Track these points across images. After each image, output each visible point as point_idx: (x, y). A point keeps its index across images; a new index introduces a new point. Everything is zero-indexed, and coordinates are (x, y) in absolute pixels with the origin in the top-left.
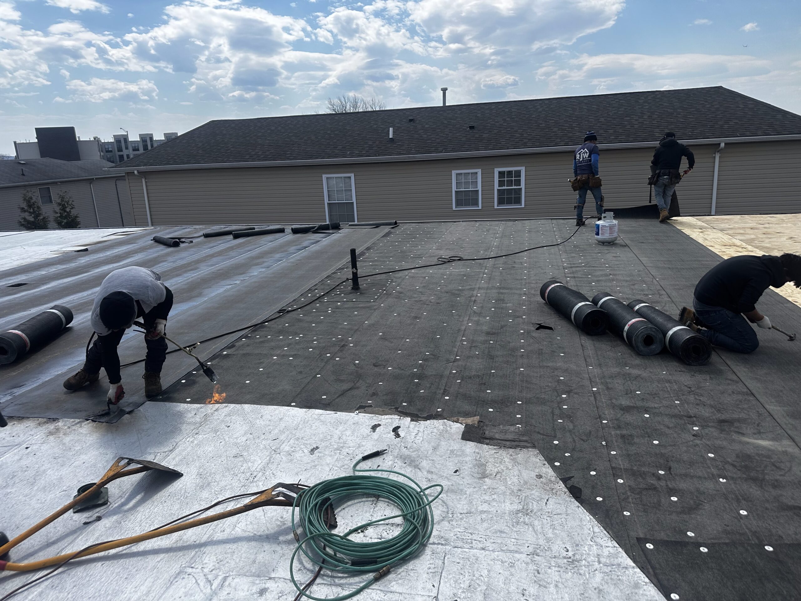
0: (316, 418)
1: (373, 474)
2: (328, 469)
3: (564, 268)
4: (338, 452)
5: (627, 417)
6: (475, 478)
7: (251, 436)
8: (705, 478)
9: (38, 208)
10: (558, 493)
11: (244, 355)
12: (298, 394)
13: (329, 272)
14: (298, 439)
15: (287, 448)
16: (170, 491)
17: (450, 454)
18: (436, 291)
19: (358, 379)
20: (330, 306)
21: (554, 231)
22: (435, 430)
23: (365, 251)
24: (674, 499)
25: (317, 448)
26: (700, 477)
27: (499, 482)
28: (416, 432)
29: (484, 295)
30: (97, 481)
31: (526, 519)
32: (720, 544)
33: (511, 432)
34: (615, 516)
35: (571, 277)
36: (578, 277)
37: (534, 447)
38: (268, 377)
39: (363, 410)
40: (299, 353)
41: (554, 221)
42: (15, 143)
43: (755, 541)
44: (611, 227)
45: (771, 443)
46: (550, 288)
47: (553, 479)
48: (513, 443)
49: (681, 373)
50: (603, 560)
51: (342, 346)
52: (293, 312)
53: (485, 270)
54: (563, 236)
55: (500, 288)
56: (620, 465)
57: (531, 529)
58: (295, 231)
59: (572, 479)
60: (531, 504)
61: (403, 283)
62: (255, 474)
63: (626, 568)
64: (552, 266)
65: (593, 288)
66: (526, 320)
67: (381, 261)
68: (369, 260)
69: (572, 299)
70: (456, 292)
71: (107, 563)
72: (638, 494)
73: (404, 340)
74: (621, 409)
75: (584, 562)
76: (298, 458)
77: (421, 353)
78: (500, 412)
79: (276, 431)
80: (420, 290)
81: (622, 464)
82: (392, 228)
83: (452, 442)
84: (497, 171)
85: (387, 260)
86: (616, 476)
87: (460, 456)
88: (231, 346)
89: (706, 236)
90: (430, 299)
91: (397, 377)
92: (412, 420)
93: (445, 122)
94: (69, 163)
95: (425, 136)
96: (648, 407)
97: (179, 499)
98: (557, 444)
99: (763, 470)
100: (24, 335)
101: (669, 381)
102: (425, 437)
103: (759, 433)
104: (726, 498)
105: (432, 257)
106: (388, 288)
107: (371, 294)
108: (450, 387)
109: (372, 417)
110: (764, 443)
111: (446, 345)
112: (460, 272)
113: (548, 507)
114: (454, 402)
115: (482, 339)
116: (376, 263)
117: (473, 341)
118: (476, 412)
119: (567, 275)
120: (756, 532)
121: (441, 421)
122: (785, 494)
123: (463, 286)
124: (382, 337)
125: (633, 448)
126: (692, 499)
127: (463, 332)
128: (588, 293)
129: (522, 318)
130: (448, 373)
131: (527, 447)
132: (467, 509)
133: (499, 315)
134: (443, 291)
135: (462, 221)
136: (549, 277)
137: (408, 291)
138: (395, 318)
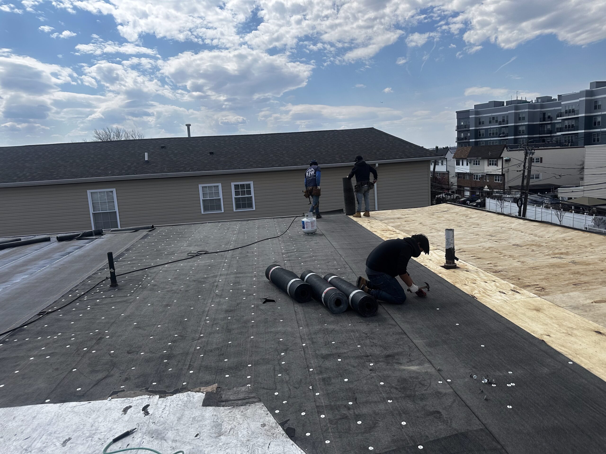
0: (70, 410)
3: (283, 254)
4: (90, 439)
5: (326, 363)
6: (213, 438)
8: (379, 402)
10: (278, 436)
12: (53, 391)
13: (91, 273)
14: (50, 434)
15: (39, 445)
17: (192, 421)
18: (186, 281)
19: (112, 368)
20: (90, 304)
21: (275, 227)
22: (180, 403)
23: (124, 252)
24: (359, 422)
25: (70, 439)
26: (375, 402)
27: (232, 437)
28: (163, 406)
29: (224, 280)
32: (390, 451)
33: (242, 392)
34: (319, 446)
35: (288, 260)
36: (292, 260)
37: (260, 401)
38: (23, 379)
39: (116, 395)
40: (56, 351)
41: (275, 220)
43: (411, 444)
44: (312, 223)
45: (418, 367)
46: (272, 270)
47: (274, 425)
48: (244, 401)
49: (361, 323)
51: (99, 339)
52: (53, 313)
53: (225, 260)
54: (281, 230)
55: (237, 273)
56: (322, 403)
58: (60, 239)
59: (288, 422)
60: (256, 451)
61: (157, 277)
64: (274, 252)
65: (302, 267)
66: (256, 297)
67: (138, 260)
68: (128, 259)
69: (287, 277)
70: (202, 280)
72: (335, 424)
73: (156, 326)
74: (322, 358)
77: (170, 335)
78: (234, 376)
79: (29, 430)
80: (172, 281)
81: (324, 402)
82: (149, 231)
83: (195, 410)
84: (233, 184)
85: (143, 258)
86: (320, 413)
87: (201, 421)
89: (372, 225)
90: (180, 288)
91: (148, 361)
92: (160, 397)
93: (191, 149)
95: (175, 159)
96: (340, 353)
98: (277, 395)
99: (414, 389)
101: (353, 331)
102: (171, 410)
103: (410, 362)
104: (393, 415)
105: (183, 252)
106: (143, 283)
107: (128, 289)
108: (194, 362)
109: (124, 400)
110: (414, 368)
111: (192, 325)
112: (205, 263)
113: (270, 450)
114: (197, 374)
115: (221, 316)
116: (134, 262)
117: (215, 319)
118: (215, 380)
119: (284, 259)
120: (412, 436)
121: (185, 394)
122: (428, 404)
123: (208, 275)
124: (136, 326)
125: (331, 387)
126: (371, 420)
127: (206, 313)
128: (298, 272)
129: (253, 295)
130: (193, 350)
131: (254, 402)
133: (236, 295)
134: (191, 280)
135: (208, 222)
136: (272, 262)
137: (161, 283)
138: (149, 308)
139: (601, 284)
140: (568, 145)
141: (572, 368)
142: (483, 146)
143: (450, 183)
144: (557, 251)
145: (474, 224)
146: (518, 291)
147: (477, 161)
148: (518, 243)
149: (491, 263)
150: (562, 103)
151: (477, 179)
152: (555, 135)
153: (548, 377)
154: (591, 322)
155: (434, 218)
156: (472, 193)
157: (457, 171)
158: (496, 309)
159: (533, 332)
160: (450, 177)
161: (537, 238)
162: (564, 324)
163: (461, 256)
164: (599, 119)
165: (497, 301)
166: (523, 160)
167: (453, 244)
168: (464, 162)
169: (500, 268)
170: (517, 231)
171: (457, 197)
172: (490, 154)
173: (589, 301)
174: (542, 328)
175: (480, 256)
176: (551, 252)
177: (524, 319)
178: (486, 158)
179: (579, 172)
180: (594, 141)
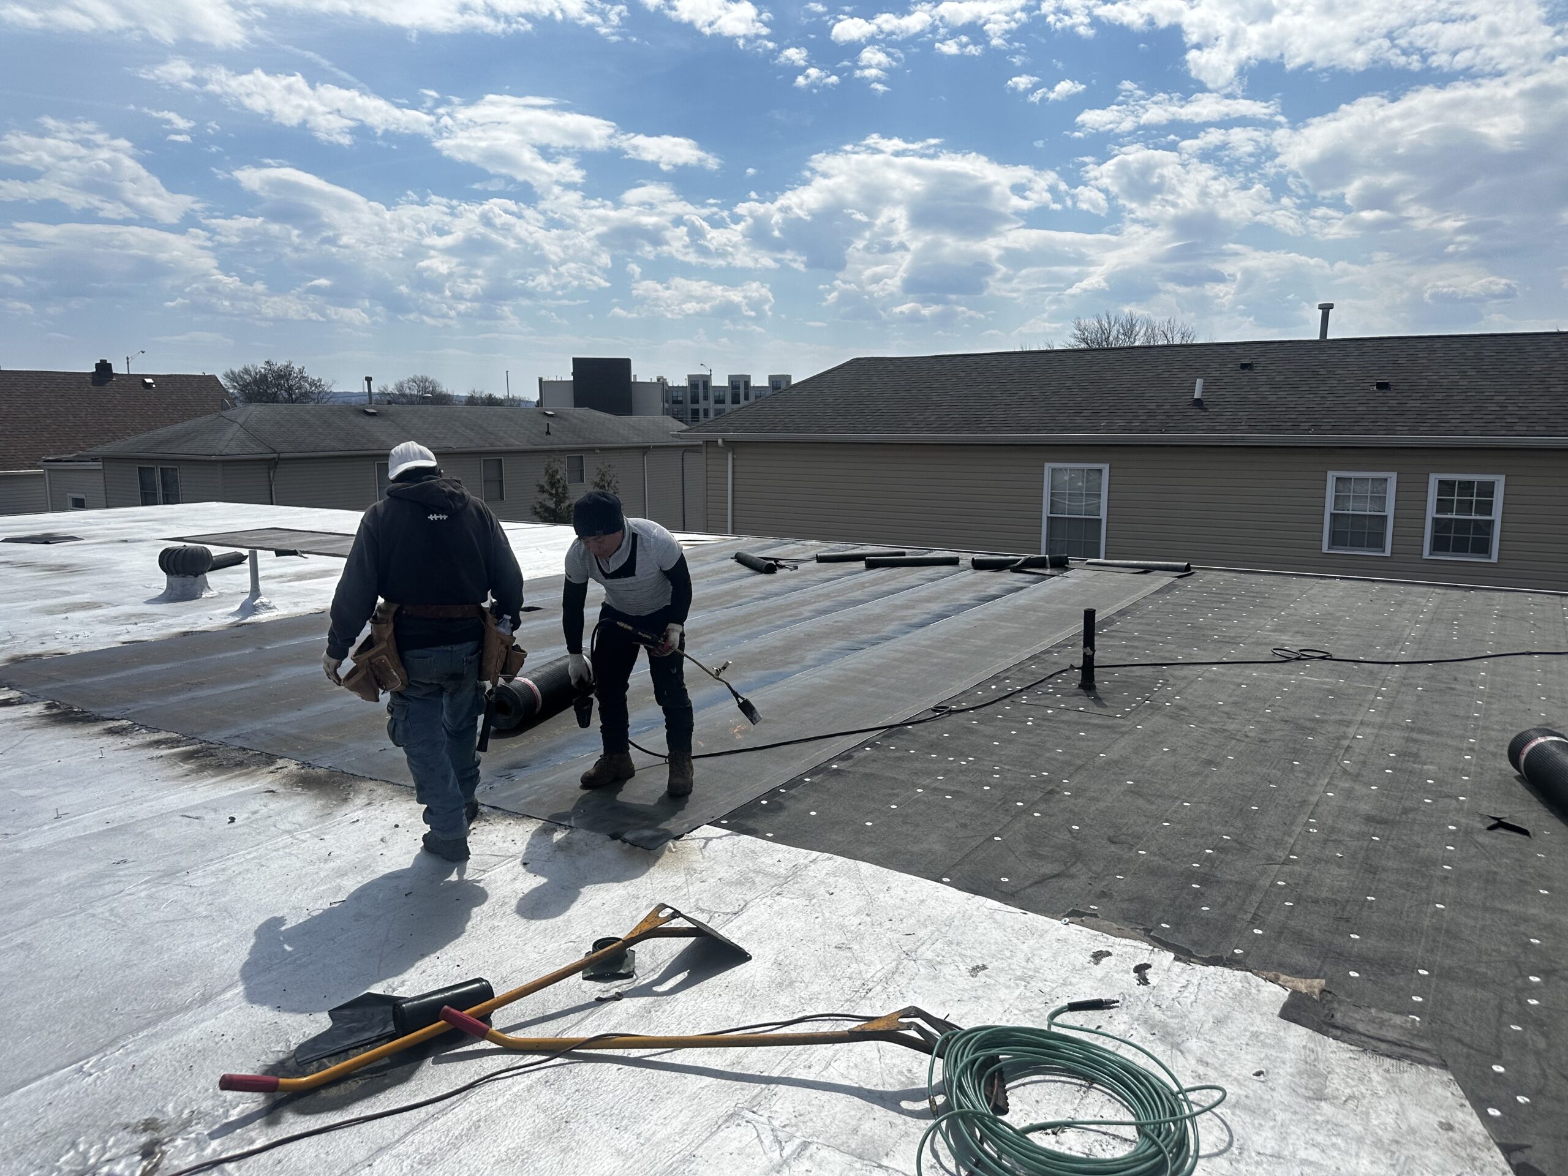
0: (987, 913)
2: (1001, 1010)
4: (1024, 983)
6: (1299, 1095)
7: (869, 919)
9: (564, 487)
11: (867, 776)
12: (956, 865)
13: (1038, 648)
14: (950, 944)
15: (929, 955)
16: (730, 979)
17: (1250, 1039)
18: (1262, 716)
19: (1073, 860)
20: (1032, 713)
22: (1225, 988)
23: (1115, 617)
25: (984, 967)
27: (1352, 1115)
28: (1183, 981)
29: (1372, 738)
30: (622, 935)
33: (1394, 1026)
37: (1444, 1066)
38: (905, 823)
39: (1079, 919)
40: (963, 790)
42: (540, 380)
46: (1533, 744)
47: (1479, 1139)
48: (1396, 1049)
51: (1049, 793)
52: (960, 714)
53: (1382, 686)
55: (1413, 730)
58: (978, 565)
59: (1527, 1151)
61: (1191, 691)
62: (871, 985)
64: (1549, 697)
66: (1466, 806)
67: (1146, 640)
68: (1122, 634)
70: (1308, 724)
71: (626, 1068)
73: (1178, 803)
76: (948, 977)
77: (1212, 833)
78: (1375, 983)
79: (913, 920)
80: (1226, 709)
82: (1179, 577)
83: (1259, 1017)
84: (1434, 479)
85: (1160, 639)
87: (1272, 1047)
88: (845, 757)
90: (1246, 729)
91: (1154, 872)
92: (1176, 959)
94: (618, 418)
95: (1272, 399)
97: (741, 996)
98: (1500, 1074)
100: (536, 687)
102: (1200, 996)
105: (1260, 644)
106: (1155, 696)
107: (1118, 703)
108: (1268, 913)
109: (1096, 936)
111: (1269, 826)
112: (1321, 683)
114: (1272, 942)
115: (1355, 827)
116: (1136, 644)
117: (1333, 830)
118: (1320, 971)
121: (1238, 973)
123: (1325, 714)
124: (1133, 789)
127: (1311, 807)
129: (1458, 800)
130: (1268, 884)
131: (1427, 1064)
132: (1273, 1148)
133: (1402, 786)
134: (1277, 717)
135: (1341, 578)
136: (1536, 722)
137: (1200, 707)
138: (1165, 757)
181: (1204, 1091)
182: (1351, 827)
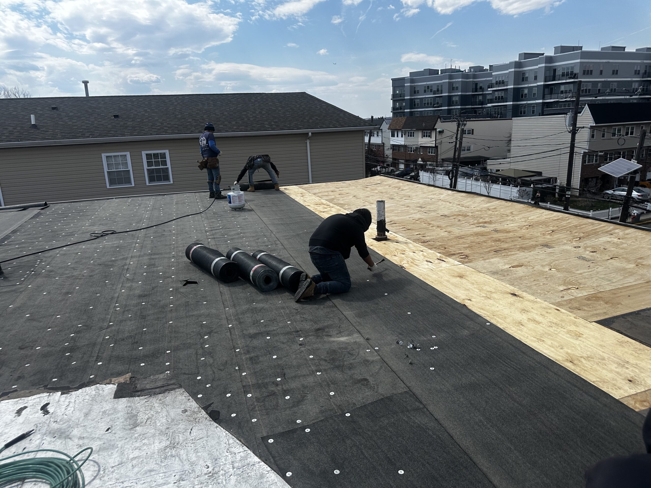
1: (17, 459)
3: (206, 232)
5: (254, 342)
6: (127, 430)
8: (308, 375)
10: (200, 421)
17: (102, 415)
18: (89, 265)
21: (197, 202)
22: (87, 397)
23: (10, 234)
24: (288, 397)
26: (304, 375)
27: (149, 427)
28: (67, 403)
29: (136, 262)
31: (173, 452)
32: (318, 422)
33: (160, 380)
34: (246, 425)
35: (212, 238)
36: (217, 238)
37: (180, 387)
39: (6, 397)
41: (197, 194)
43: (339, 412)
44: (239, 197)
45: (347, 338)
46: (193, 249)
47: (196, 410)
48: (162, 389)
49: (291, 300)
50: (236, 465)
53: (137, 240)
54: (204, 205)
55: (151, 255)
56: (249, 382)
57: (177, 459)
59: (212, 405)
60: (177, 437)
61: (54, 262)
63: (254, 465)
64: (196, 230)
65: (229, 245)
66: (175, 279)
67: (29, 243)
68: (15, 242)
69: (211, 256)
70: (110, 263)
72: (262, 402)
73: (54, 317)
74: (250, 337)
75: (222, 472)
77: (73, 326)
78: (151, 364)
80: (72, 266)
81: (251, 381)
82: (42, 209)
83: (105, 403)
84: (144, 153)
85: (35, 241)
86: (246, 392)
87: (112, 414)
89: (305, 199)
90: (83, 273)
91: (45, 355)
92: (62, 394)
93: (90, 111)
95: (70, 123)
96: (269, 331)
98: (200, 379)
99: (343, 359)
101: (283, 308)
102: (76, 406)
103: (340, 333)
104: (321, 386)
105: (85, 233)
106: (37, 269)
107: (16, 277)
108: (103, 353)
109: (17, 401)
110: (343, 339)
111: (99, 313)
112: (113, 244)
113: (192, 435)
114: (107, 365)
115: (134, 302)
116: (24, 245)
117: (126, 306)
118: (128, 370)
119: (209, 237)
120: (340, 405)
121: (93, 387)
122: (356, 372)
123: (116, 257)
124: (30, 318)
125: (259, 366)
126: (299, 394)
127: (116, 299)
128: (224, 250)
129: (172, 278)
130: (101, 340)
131: (174, 389)
132: (118, 460)
133: (151, 279)
134: (96, 263)
135: (116, 198)
136: (193, 241)
137: (59, 268)
138: (45, 297)
139: (518, 250)
140: (497, 117)
141: (489, 329)
142: (418, 117)
143: (385, 155)
144: (481, 220)
145: (405, 196)
146: (443, 259)
147: (411, 133)
148: (446, 213)
149: (419, 234)
150: (493, 74)
151: (411, 151)
152: (486, 106)
153: (467, 339)
154: (508, 285)
155: (368, 191)
156: (407, 166)
157: (392, 143)
158: (423, 278)
159: (456, 297)
160: (385, 149)
161: (464, 208)
162: (484, 288)
163: (392, 228)
164: (526, 91)
165: (424, 270)
166: (456, 131)
167: (384, 216)
168: (399, 134)
169: (428, 238)
170: (445, 202)
171: (392, 170)
172: (424, 125)
173: (507, 266)
174: (464, 294)
175: (409, 228)
176: (476, 221)
177: (448, 286)
178: (420, 130)
179: (506, 145)
180: (521, 113)
181: (84, 452)
182: (133, 302)
